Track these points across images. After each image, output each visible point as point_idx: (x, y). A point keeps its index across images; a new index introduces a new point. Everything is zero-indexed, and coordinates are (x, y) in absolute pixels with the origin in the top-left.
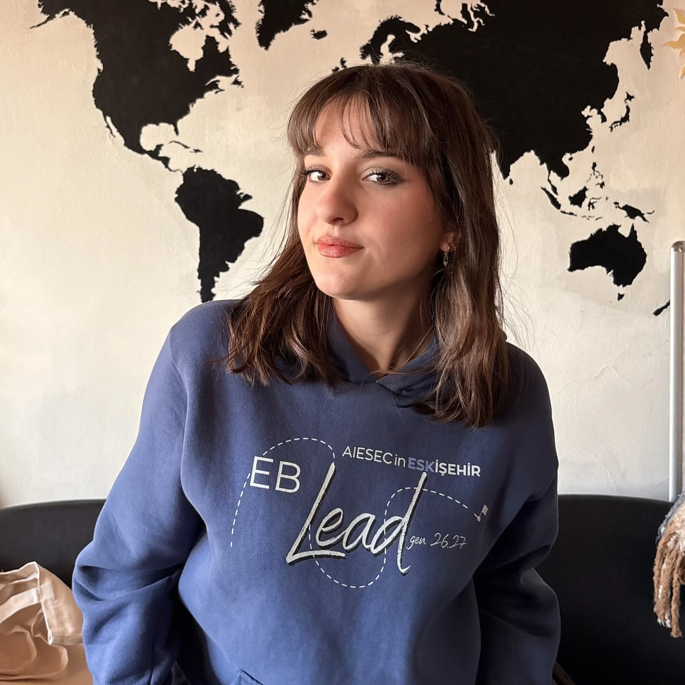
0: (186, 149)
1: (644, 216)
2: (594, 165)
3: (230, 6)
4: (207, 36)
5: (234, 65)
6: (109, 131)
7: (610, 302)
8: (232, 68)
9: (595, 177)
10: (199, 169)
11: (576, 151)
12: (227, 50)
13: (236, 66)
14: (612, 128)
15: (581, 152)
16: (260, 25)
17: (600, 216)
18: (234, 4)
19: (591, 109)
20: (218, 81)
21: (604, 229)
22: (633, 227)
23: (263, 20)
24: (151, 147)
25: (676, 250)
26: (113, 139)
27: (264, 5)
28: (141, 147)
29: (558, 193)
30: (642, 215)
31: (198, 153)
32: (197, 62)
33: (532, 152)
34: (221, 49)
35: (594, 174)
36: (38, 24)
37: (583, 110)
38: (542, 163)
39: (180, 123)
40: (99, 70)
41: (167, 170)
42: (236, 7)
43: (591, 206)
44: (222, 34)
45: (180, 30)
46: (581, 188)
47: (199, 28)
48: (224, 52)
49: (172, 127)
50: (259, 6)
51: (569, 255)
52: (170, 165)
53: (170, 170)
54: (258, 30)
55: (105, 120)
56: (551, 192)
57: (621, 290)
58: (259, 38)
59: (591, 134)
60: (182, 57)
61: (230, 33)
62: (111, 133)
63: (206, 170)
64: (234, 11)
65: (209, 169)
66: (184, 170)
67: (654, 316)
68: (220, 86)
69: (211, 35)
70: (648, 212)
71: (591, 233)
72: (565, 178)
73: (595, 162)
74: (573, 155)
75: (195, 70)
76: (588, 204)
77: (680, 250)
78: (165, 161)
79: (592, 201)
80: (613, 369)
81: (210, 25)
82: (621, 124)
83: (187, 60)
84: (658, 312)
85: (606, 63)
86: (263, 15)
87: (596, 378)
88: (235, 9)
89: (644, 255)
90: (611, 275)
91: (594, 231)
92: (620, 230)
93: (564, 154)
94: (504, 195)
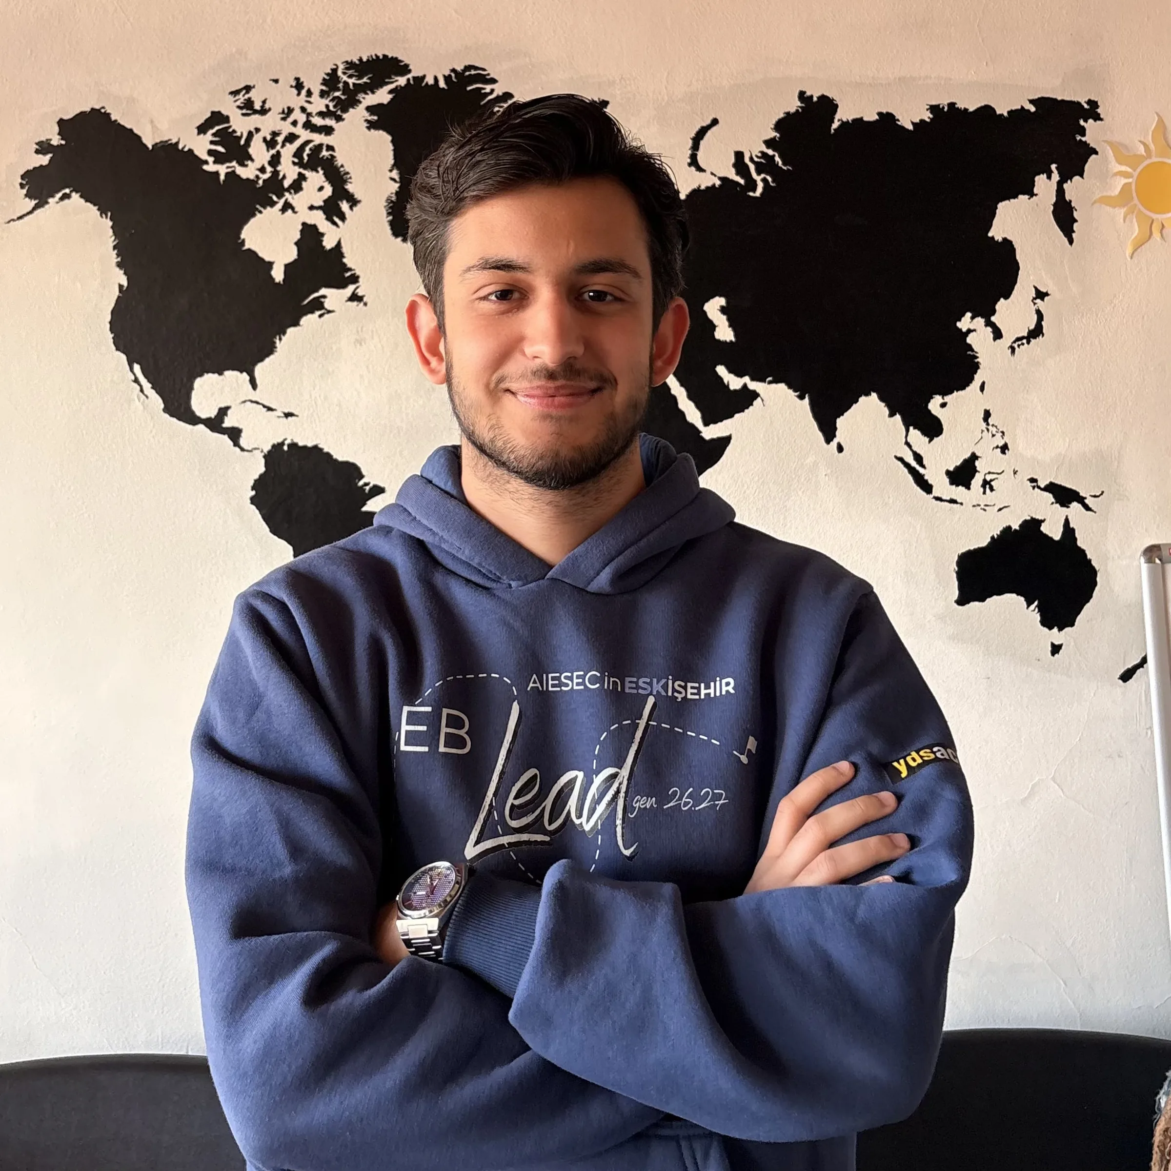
0: (270, 413)
1: (1086, 501)
2: (987, 415)
3: (342, 173)
4: (304, 224)
5: (350, 269)
6: (138, 388)
7: (1039, 660)
8: (348, 274)
9: (991, 435)
10: (293, 446)
11: (953, 392)
12: (339, 245)
13: (354, 270)
14: (1013, 350)
15: (961, 393)
16: (392, 202)
17: (1007, 505)
18: (347, 170)
19: (972, 318)
20: (324, 297)
21: (1015, 526)
22: (1067, 522)
23: (397, 193)
24: (209, 412)
25: (1150, 561)
26: (144, 402)
27: (398, 169)
28: (193, 413)
29: (926, 466)
30: (1081, 500)
31: (290, 418)
32: (287, 267)
33: (874, 395)
34: (329, 243)
35: (988, 430)
36: (19, 215)
37: (960, 320)
38: (892, 415)
39: (260, 369)
40: (121, 286)
41: (237, 449)
42: (352, 175)
43: (988, 486)
44: (329, 219)
45: (258, 215)
46: (967, 455)
47: (290, 211)
48: (332, 249)
49: (245, 376)
50: (391, 171)
51: (955, 575)
52: (243, 442)
53: (242, 449)
54: (390, 211)
55: (132, 369)
56: (914, 464)
57: (1055, 636)
58: (392, 224)
59: (976, 360)
60: (262, 260)
61: (343, 218)
62: (142, 391)
63: (305, 447)
64: (349, 180)
65: (310, 445)
66: (267, 448)
67: (1120, 681)
68: (327, 304)
69: (310, 222)
70: (1093, 494)
71: (991, 535)
72: (936, 439)
73: (988, 409)
74: (948, 399)
75: (284, 280)
76: (981, 482)
77: (1158, 561)
78: (234, 434)
79: (988, 478)
80: (1052, 782)
81: (309, 205)
82: (1028, 343)
83: (270, 265)
84: (1127, 676)
85: (993, 238)
86: (398, 185)
87: (1024, 801)
88: (350, 178)
89: (1093, 572)
90: (1034, 610)
91: (996, 532)
92: (1044, 528)
93: (932, 398)
94: (829, 471)
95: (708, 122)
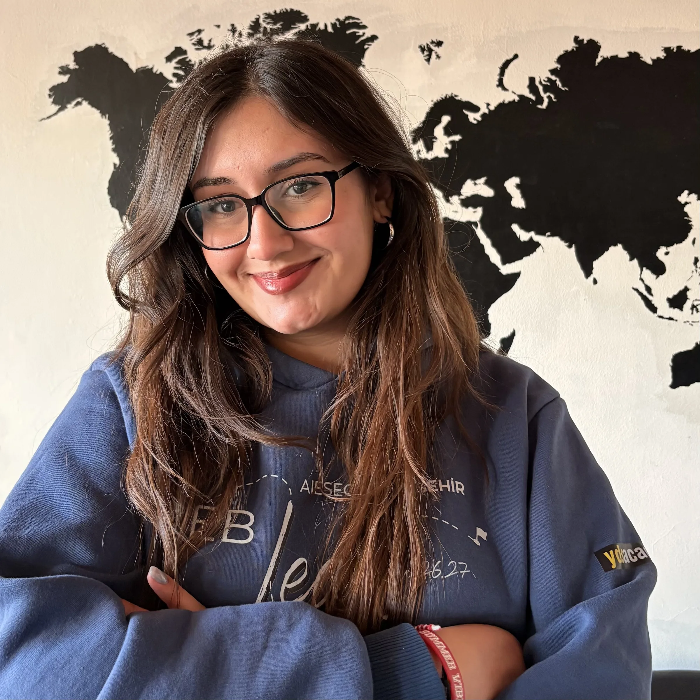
2: (696, 260)
9: (698, 274)
11: (674, 244)
15: (679, 245)
19: (689, 194)
29: (654, 295)
33: (620, 246)
35: (696, 271)
36: (48, 115)
37: (680, 195)
38: (631, 259)
40: (115, 165)
43: (695, 309)
46: (682, 288)
51: (670, 368)
56: (645, 293)
59: (690, 223)
71: (695, 343)
72: (660, 276)
73: (697, 256)
74: (670, 249)
76: (690, 306)
79: (695, 303)
91: (699, 340)
93: (659, 248)
94: (587, 297)
95: (511, 56)
